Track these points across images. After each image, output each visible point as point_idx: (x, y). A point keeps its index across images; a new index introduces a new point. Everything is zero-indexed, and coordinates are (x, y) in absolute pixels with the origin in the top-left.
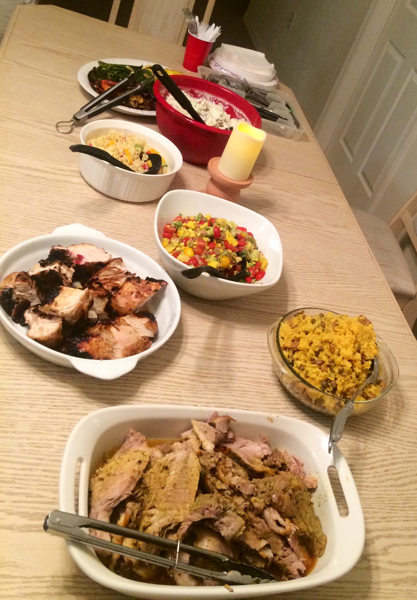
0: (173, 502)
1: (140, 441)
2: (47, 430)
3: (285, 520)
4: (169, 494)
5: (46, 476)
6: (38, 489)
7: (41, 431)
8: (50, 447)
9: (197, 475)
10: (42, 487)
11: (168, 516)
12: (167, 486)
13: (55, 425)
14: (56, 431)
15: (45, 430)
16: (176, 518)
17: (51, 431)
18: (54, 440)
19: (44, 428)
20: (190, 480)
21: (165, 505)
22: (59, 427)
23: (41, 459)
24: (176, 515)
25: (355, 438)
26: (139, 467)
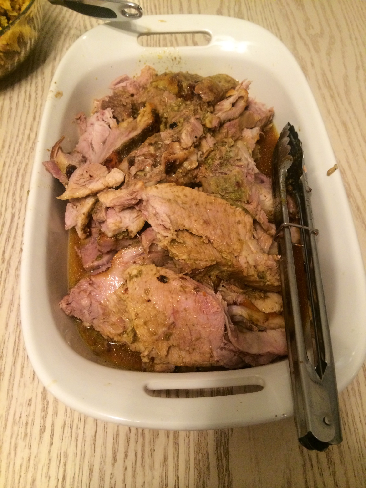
0: (229, 228)
1: (90, 289)
2: (28, 467)
3: (230, 96)
4: (219, 231)
5: (126, 456)
6: (152, 468)
7: (30, 480)
8: (66, 456)
9: (183, 189)
10: (147, 460)
11: (247, 238)
12: (208, 234)
13: (15, 454)
14: (30, 449)
15: (27, 472)
16: (248, 227)
17: (29, 460)
18: (50, 452)
19: (23, 474)
20: (193, 200)
21: (234, 240)
22: (21, 444)
23: (91, 471)
24: (245, 227)
25: (63, 36)
26: (174, 279)
